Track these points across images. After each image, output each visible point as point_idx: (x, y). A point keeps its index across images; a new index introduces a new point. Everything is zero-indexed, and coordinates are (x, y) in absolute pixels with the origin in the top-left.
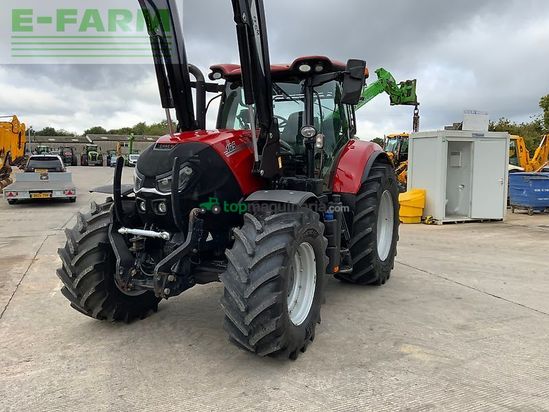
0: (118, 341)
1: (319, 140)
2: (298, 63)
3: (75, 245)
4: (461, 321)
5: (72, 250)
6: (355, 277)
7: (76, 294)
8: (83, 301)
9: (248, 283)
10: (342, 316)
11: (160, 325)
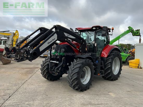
0: (49, 84)
1: (96, 44)
2: (93, 27)
3: (43, 64)
4: (129, 90)
5: (43, 65)
6: (107, 78)
7: (43, 73)
8: (44, 75)
9: (72, 73)
10: (99, 85)
11: (59, 82)
